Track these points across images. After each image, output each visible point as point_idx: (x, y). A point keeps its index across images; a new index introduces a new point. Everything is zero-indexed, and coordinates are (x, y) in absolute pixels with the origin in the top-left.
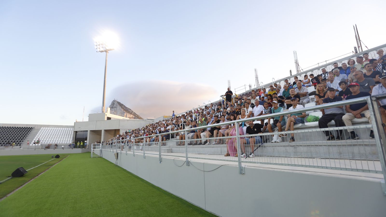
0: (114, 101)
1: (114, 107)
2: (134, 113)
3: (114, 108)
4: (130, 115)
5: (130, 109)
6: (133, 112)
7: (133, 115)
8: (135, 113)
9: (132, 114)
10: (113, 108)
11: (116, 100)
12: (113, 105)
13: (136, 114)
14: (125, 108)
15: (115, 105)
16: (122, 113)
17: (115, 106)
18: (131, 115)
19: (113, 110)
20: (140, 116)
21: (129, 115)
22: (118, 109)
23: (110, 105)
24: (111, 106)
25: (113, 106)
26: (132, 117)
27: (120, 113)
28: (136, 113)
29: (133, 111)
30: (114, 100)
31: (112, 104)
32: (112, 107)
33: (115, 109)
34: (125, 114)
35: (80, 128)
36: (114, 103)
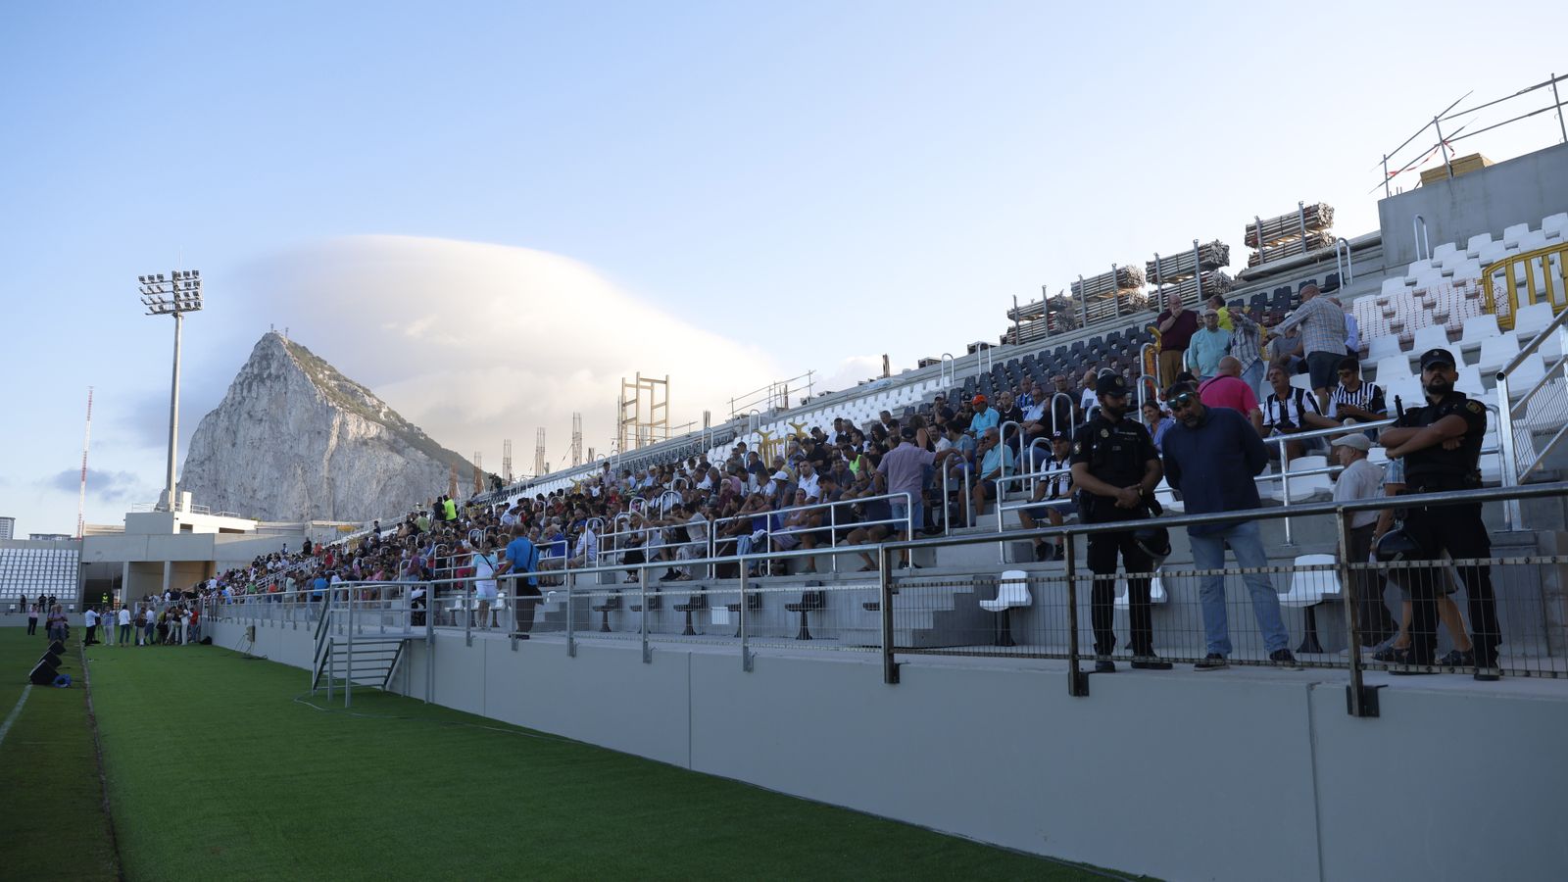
0: (272, 341)
1: (270, 375)
2: (391, 413)
3: (268, 383)
4: (363, 425)
5: (367, 392)
6: (384, 410)
7: (383, 423)
8: (398, 417)
9: (379, 421)
10: (262, 381)
11: (280, 330)
12: (264, 363)
13: (402, 421)
14: (333, 383)
15: (274, 365)
16: (317, 412)
17: (273, 371)
18: (368, 427)
19: (263, 391)
21: (359, 427)
22: (295, 391)
23: (245, 359)
24: (248, 370)
25: (261, 369)
26: (379, 438)
27: (307, 410)
28: (399, 412)
29: (381, 403)
30: (268, 331)
31: (257, 359)
32: (260, 375)
33: (277, 386)
34: (337, 421)
35: (99, 553)
36: (267, 355)
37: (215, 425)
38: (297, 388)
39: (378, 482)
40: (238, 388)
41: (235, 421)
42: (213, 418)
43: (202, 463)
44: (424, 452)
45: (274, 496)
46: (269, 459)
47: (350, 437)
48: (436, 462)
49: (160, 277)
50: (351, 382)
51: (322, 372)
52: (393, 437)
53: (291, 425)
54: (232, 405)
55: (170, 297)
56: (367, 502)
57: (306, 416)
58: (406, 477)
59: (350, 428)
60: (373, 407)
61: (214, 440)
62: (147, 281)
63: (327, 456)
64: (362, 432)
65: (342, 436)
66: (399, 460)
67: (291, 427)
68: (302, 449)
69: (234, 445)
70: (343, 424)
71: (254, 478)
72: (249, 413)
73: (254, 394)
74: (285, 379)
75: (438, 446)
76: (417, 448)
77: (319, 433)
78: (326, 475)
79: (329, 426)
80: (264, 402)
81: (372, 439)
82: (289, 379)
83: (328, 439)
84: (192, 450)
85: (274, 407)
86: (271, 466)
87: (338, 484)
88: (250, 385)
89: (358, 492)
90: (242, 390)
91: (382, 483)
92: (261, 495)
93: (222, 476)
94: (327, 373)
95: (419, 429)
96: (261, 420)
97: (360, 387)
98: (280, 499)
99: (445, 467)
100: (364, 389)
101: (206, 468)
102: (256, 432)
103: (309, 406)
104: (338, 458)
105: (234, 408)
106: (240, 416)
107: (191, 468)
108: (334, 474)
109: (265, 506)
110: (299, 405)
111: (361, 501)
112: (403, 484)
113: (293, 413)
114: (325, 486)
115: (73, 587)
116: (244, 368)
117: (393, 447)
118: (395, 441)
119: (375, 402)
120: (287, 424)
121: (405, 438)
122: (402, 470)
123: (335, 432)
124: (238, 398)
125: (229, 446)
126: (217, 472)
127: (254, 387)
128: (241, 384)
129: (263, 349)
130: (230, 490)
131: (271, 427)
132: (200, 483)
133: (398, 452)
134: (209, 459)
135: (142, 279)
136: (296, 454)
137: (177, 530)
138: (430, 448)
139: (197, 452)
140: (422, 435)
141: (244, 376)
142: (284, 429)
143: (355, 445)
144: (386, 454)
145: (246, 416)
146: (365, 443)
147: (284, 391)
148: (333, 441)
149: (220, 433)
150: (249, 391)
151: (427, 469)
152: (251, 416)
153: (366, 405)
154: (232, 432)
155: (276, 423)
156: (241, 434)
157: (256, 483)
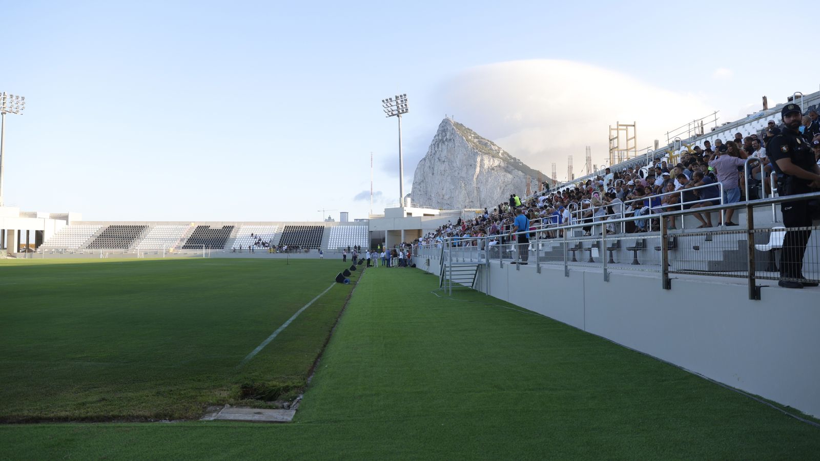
0: (447, 123)
1: (446, 139)
2: (505, 153)
3: (446, 143)
4: (492, 160)
6: (501, 152)
7: (501, 158)
8: (508, 155)
9: (499, 157)
10: (443, 142)
11: (450, 118)
12: (444, 133)
13: (510, 157)
14: (476, 140)
15: (448, 134)
16: (469, 155)
17: (448, 137)
18: (494, 161)
19: (444, 147)
20: (521, 161)
21: (489, 161)
22: (459, 146)
23: (435, 133)
24: (437, 138)
25: (442, 136)
26: (499, 166)
27: (464, 155)
28: (508, 152)
29: (499, 148)
30: (445, 118)
31: (440, 132)
32: (442, 140)
33: (450, 144)
34: (479, 159)
35: (375, 227)
36: (445, 129)
37: (424, 165)
38: (459, 144)
39: (500, 188)
40: (433, 146)
41: (433, 163)
42: (423, 162)
43: (420, 184)
44: (522, 172)
45: (453, 197)
46: (449, 180)
47: (486, 167)
48: (528, 177)
49: (390, 99)
50: (484, 139)
51: (471, 136)
52: (506, 165)
53: (458, 163)
54: (431, 155)
55: (395, 108)
56: (495, 198)
57: (464, 158)
58: (514, 185)
59: (485, 162)
60: (496, 150)
61: (424, 173)
62: (385, 102)
63: (475, 177)
64: (491, 164)
65: (482, 166)
66: (510, 176)
67: (458, 164)
68: (463, 174)
69: (433, 174)
70: (482, 160)
71: (443, 189)
72: (438, 158)
73: (440, 149)
74: (454, 140)
75: (529, 168)
76: (519, 170)
77: (471, 165)
78: (475, 185)
79: (476, 162)
80: (445, 153)
81: (496, 166)
82: (455, 140)
83: (475, 168)
84: (415, 177)
85: (449, 154)
86: (450, 183)
87: (481, 190)
88: (438, 145)
89: (491, 193)
90: (435, 148)
91: (503, 188)
92: (446, 197)
93: (429, 189)
94: (473, 135)
95: (519, 160)
96: (444, 161)
97: (489, 141)
98: (455, 199)
99: (533, 179)
100: (491, 142)
101: (422, 185)
102: (442, 167)
103: (465, 153)
104: (480, 177)
105: (432, 156)
106: (435, 160)
107: (416, 186)
108: (479, 186)
109: (449, 202)
110: (461, 152)
111: (493, 198)
112: (513, 189)
113: (458, 157)
114: (475, 191)
115: (367, 242)
116: (435, 137)
117: (506, 170)
118: (507, 167)
119: (497, 148)
120: (456, 162)
121: (512, 165)
122: (511, 182)
123: (478, 165)
124: (433, 152)
125: (431, 175)
126: (427, 187)
127: (440, 145)
128: (434, 145)
129: (443, 127)
130: (433, 195)
131: (449, 164)
132: (419, 193)
133: (509, 172)
134: (423, 181)
135: (383, 101)
136: (461, 177)
137: (405, 216)
138: (525, 169)
139: (417, 179)
140: (521, 163)
141: (435, 140)
142: (455, 165)
143: (488, 171)
144: (504, 173)
145: (437, 160)
146: (493, 169)
147: (453, 146)
148: (478, 169)
149: (427, 169)
150: (438, 148)
151: (524, 180)
152: (439, 160)
153: (492, 150)
154: (432, 168)
155: (451, 162)
156: (436, 168)
157: (444, 192)
